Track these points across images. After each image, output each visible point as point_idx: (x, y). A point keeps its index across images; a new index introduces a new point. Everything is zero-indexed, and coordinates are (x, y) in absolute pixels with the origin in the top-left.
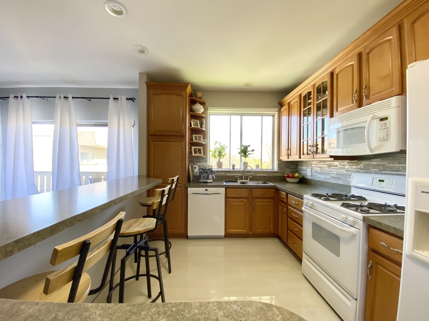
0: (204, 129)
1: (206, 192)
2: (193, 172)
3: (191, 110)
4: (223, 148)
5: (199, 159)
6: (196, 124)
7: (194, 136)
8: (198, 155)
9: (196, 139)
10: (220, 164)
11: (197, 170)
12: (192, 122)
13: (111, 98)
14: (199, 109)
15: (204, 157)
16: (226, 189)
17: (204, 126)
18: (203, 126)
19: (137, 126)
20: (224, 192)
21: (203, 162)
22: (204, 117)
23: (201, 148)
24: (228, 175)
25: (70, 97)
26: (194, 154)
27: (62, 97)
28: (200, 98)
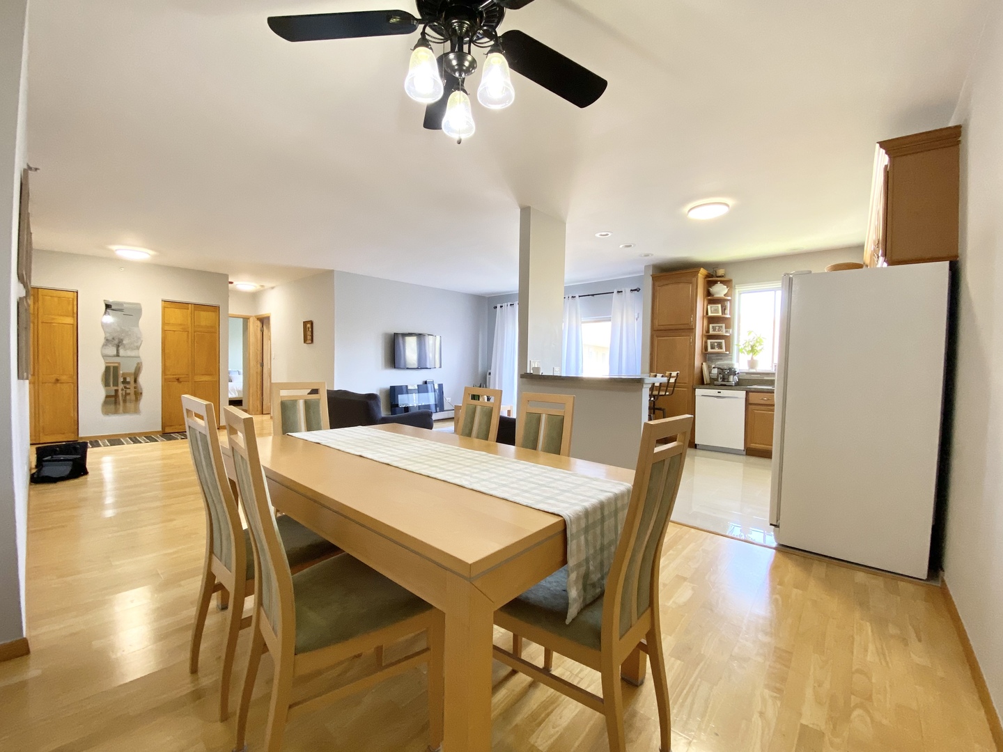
0: (728, 316)
1: (719, 395)
2: (710, 373)
3: (709, 294)
4: (759, 341)
5: (719, 356)
6: (716, 311)
7: (711, 326)
8: (717, 350)
9: (714, 330)
10: (752, 364)
11: (715, 371)
12: (709, 307)
13: (615, 292)
14: (720, 290)
15: (728, 352)
16: (747, 392)
17: (728, 311)
18: (726, 312)
19: (640, 319)
20: (744, 396)
21: (727, 360)
22: (728, 300)
23: (723, 341)
24: (766, 378)
25: (577, 297)
26: (709, 350)
27: (570, 297)
28: (723, 276)
